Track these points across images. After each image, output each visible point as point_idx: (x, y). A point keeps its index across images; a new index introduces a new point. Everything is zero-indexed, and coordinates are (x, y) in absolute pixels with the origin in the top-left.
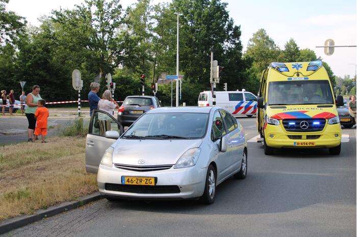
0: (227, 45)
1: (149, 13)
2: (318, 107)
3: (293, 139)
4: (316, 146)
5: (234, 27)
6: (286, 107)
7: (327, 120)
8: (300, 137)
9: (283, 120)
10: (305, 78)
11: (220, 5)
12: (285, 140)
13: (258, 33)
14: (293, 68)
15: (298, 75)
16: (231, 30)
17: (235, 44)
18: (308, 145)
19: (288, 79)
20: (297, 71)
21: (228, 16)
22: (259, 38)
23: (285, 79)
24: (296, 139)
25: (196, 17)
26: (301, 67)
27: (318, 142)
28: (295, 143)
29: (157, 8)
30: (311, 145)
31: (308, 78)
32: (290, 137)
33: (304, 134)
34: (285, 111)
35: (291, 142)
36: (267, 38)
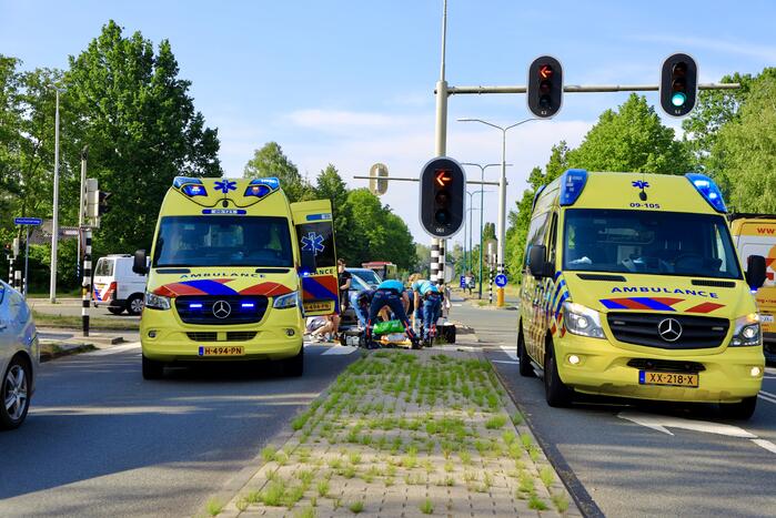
0: (189, 167)
1: (13, 89)
2: (258, 271)
3: (199, 340)
4: (247, 356)
5: (203, 130)
6: (188, 271)
7: (270, 299)
8: (212, 337)
9: (178, 298)
10: (239, 212)
11: (174, 83)
12: (178, 343)
13: (264, 151)
14: (216, 188)
15: (225, 204)
16: (198, 137)
17: (207, 165)
18: (229, 354)
19: (204, 212)
20: (223, 195)
21: (192, 108)
22: (267, 162)
23: (198, 211)
24: (205, 340)
25: (120, 106)
26: (234, 188)
27: (249, 347)
28: (201, 349)
29: (31, 80)
30: (235, 354)
31: (245, 212)
32: (192, 336)
33: (222, 330)
34: (184, 280)
35: (191, 348)
36: (284, 161)
